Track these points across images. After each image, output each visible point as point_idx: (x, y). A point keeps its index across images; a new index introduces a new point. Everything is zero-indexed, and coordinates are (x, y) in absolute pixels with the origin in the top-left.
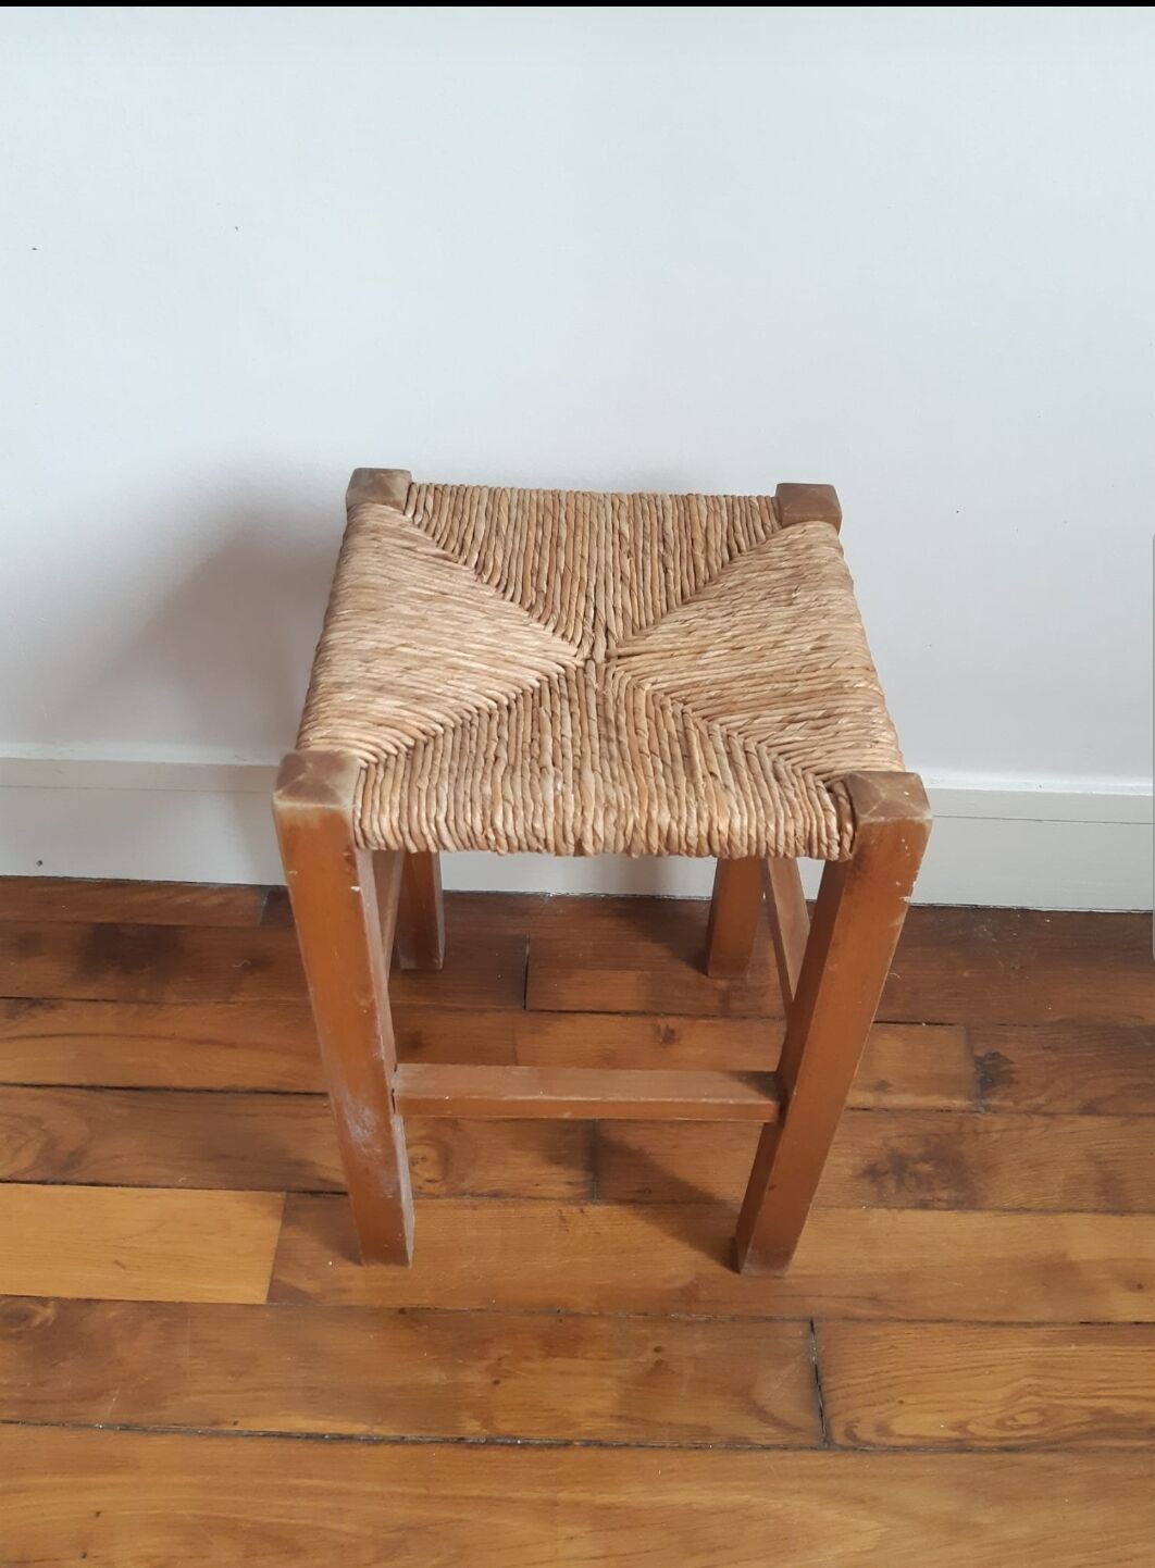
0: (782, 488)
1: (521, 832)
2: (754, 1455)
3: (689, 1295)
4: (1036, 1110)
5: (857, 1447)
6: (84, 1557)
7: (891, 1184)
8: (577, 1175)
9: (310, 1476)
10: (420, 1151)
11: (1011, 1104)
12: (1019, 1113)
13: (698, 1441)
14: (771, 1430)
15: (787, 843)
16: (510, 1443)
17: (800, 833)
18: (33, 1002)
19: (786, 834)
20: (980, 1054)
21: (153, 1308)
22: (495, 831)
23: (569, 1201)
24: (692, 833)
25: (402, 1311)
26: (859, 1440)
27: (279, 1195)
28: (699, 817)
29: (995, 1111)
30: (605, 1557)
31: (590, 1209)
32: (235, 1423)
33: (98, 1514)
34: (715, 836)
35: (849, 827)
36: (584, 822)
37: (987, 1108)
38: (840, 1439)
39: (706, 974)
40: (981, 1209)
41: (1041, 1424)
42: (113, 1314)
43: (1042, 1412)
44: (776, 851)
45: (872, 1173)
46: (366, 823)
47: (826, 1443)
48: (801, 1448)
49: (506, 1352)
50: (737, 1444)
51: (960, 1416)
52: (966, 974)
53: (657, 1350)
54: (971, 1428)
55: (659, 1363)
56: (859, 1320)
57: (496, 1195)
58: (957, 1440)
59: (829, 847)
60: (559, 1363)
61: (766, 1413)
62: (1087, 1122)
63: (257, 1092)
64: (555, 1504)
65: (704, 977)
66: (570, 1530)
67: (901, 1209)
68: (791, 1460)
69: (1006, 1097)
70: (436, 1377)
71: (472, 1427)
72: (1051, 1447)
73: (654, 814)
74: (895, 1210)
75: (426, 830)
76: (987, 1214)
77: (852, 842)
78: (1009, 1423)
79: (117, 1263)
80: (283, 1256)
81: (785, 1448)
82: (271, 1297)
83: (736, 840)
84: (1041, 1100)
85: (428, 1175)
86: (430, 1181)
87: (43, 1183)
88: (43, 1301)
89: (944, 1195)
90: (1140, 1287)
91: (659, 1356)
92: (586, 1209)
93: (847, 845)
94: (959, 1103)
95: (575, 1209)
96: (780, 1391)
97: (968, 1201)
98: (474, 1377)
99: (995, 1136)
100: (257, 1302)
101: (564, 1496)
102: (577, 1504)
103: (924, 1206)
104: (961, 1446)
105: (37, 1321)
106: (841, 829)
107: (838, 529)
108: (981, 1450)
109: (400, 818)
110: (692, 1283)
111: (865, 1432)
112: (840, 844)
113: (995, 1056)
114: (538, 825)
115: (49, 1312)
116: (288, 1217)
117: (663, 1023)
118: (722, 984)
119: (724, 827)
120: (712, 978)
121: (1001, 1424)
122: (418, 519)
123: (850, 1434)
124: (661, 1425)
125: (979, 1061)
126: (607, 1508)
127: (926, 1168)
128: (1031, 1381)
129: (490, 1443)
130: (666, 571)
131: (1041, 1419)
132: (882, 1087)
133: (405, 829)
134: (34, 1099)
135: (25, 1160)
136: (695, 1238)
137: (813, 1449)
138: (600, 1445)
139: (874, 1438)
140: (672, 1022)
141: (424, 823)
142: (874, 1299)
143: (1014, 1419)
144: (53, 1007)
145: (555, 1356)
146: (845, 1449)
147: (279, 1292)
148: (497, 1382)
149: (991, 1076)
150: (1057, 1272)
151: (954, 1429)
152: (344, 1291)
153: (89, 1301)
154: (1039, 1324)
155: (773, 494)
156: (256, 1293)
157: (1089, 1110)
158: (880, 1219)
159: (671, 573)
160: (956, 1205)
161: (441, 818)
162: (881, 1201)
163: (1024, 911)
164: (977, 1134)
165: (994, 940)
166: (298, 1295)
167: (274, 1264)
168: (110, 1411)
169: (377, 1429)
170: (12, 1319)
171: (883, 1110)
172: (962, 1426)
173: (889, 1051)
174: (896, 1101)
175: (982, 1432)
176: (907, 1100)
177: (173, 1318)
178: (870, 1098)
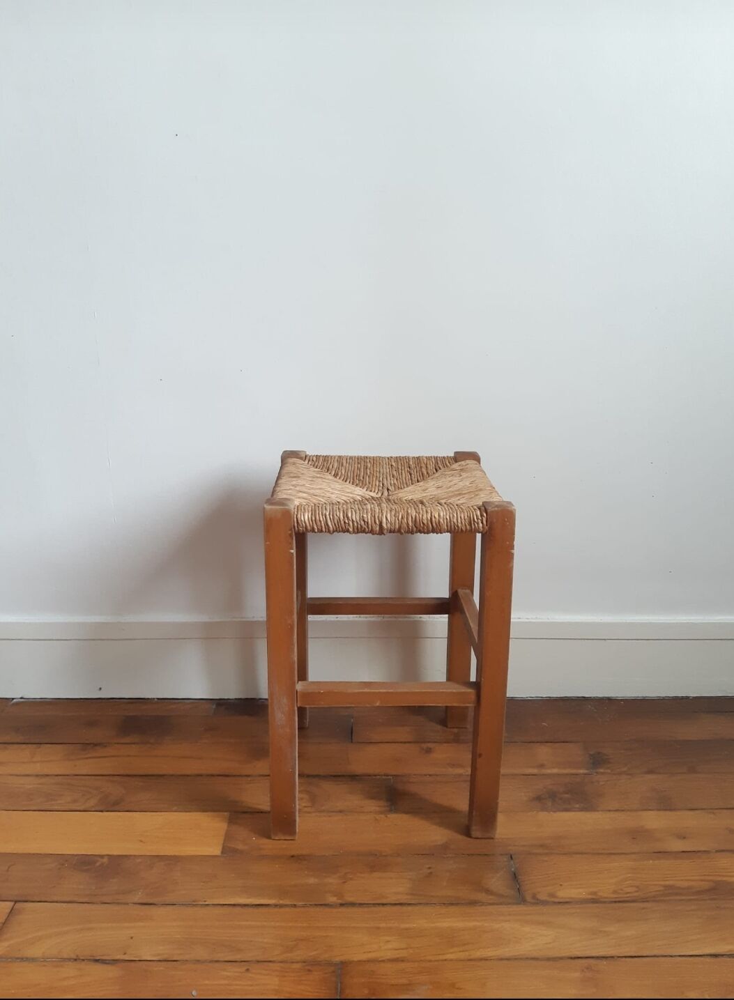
0: (456, 453)
1: (358, 519)
2: (483, 907)
3: (445, 847)
4: (624, 773)
5: (538, 902)
6: (125, 954)
7: (549, 804)
8: (382, 803)
9: (247, 921)
10: (302, 796)
11: (609, 771)
12: (614, 774)
13: (454, 903)
14: (492, 897)
15: (461, 522)
16: (352, 904)
17: (466, 517)
18: (94, 745)
19: (461, 517)
20: (591, 753)
21: (160, 858)
22: (348, 518)
23: (381, 813)
24: (425, 517)
25: (293, 856)
26: (538, 900)
27: (226, 813)
28: (427, 512)
29: (602, 773)
30: (407, 949)
31: (393, 816)
32: (205, 901)
33: (132, 938)
34: (433, 519)
35: (485, 515)
36: (382, 515)
37: (597, 773)
38: (529, 898)
39: (446, 726)
40: (598, 811)
41: (637, 892)
42: (139, 860)
43: (637, 887)
44: (458, 526)
45: (539, 799)
46: (299, 516)
47: (523, 901)
48: (509, 904)
49: (348, 871)
50: (473, 903)
51: (595, 890)
52: (582, 724)
53: (430, 868)
54: (600, 894)
55: (430, 873)
56: (535, 854)
57: (341, 811)
58: (593, 899)
59: (478, 524)
60: (376, 875)
61: (488, 891)
62: (648, 777)
63: (213, 775)
64: (378, 928)
65: (445, 728)
66: (388, 938)
67: (555, 812)
68: (504, 909)
69: (608, 768)
70: (312, 881)
71: (332, 899)
72: (645, 900)
73: (409, 511)
74: (552, 813)
75: (321, 519)
76: (600, 812)
77: (487, 522)
78: (620, 891)
79: (141, 841)
80: (228, 837)
81: (501, 904)
82: (222, 853)
83: (441, 520)
84: (625, 769)
85: (304, 805)
86: (305, 807)
87: (102, 811)
88: (102, 856)
89: (577, 806)
90: (684, 838)
91: (431, 870)
92: (388, 816)
93: (485, 522)
94: (581, 771)
95: (383, 816)
96: (497, 882)
97: (589, 807)
98: (332, 880)
99: (602, 783)
100: (218, 854)
101: (383, 925)
102: (390, 928)
103: (567, 810)
104: (594, 901)
105: (98, 864)
106: (482, 515)
107: (479, 462)
108: (605, 902)
109: (312, 514)
110: (446, 842)
111: (542, 897)
112: (482, 523)
113: (599, 753)
114: (365, 516)
115: (105, 860)
116: (231, 821)
117: (425, 746)
118: (456, 730)
119: (437, 516)
120: (450, 728)
121: (615, 892)
122: (310, 463)
123: (534, 897)
124: (432, 896)
125: (591, 755)
126: (407, 929)
127: (567, 796)
128: (630, 875)
129: (342, 905)
130: (411, 474)
131: (636, 890)
132: (542, 766)
133: (314, 519)
134: (97, 780)
135: (92, 802)
136: (448, 826)
137: (514, 904)
138: (401, 904)
139: (548, 899)
140: (430, 745)
141: (321, 516)
142: (543, 846)
143: (622, 890)
144: (106, 746)
145: (375, 871)
146: (532, 903)
147: (225, 850)
148: (345, 882)
149: (598, 761)
150: (637, 834)
151: (589, 894)
152: (260, 849)
153: (126, 856)
154: (631, 853)
155: (452, 455)
156: (216, 851)
157: (650, 772)
158: (543, 816)
159: (413, 475)
160: (581, 810)
161: (328, 514)
162: (544, 809)
163: (609, 699)
164: (592, 782)
165: (595, 710)
166: (235, 851)
167: (225, 840)
168: (138, 897)
169: (281, 902)
170: (85, 863)
171: (543, 775)
172: (595, 893)
173: (544, 752)
174: (549, 771)
175: (605, 895)
176: (555, 771)
177: (172, 861)
178: (535, 771)
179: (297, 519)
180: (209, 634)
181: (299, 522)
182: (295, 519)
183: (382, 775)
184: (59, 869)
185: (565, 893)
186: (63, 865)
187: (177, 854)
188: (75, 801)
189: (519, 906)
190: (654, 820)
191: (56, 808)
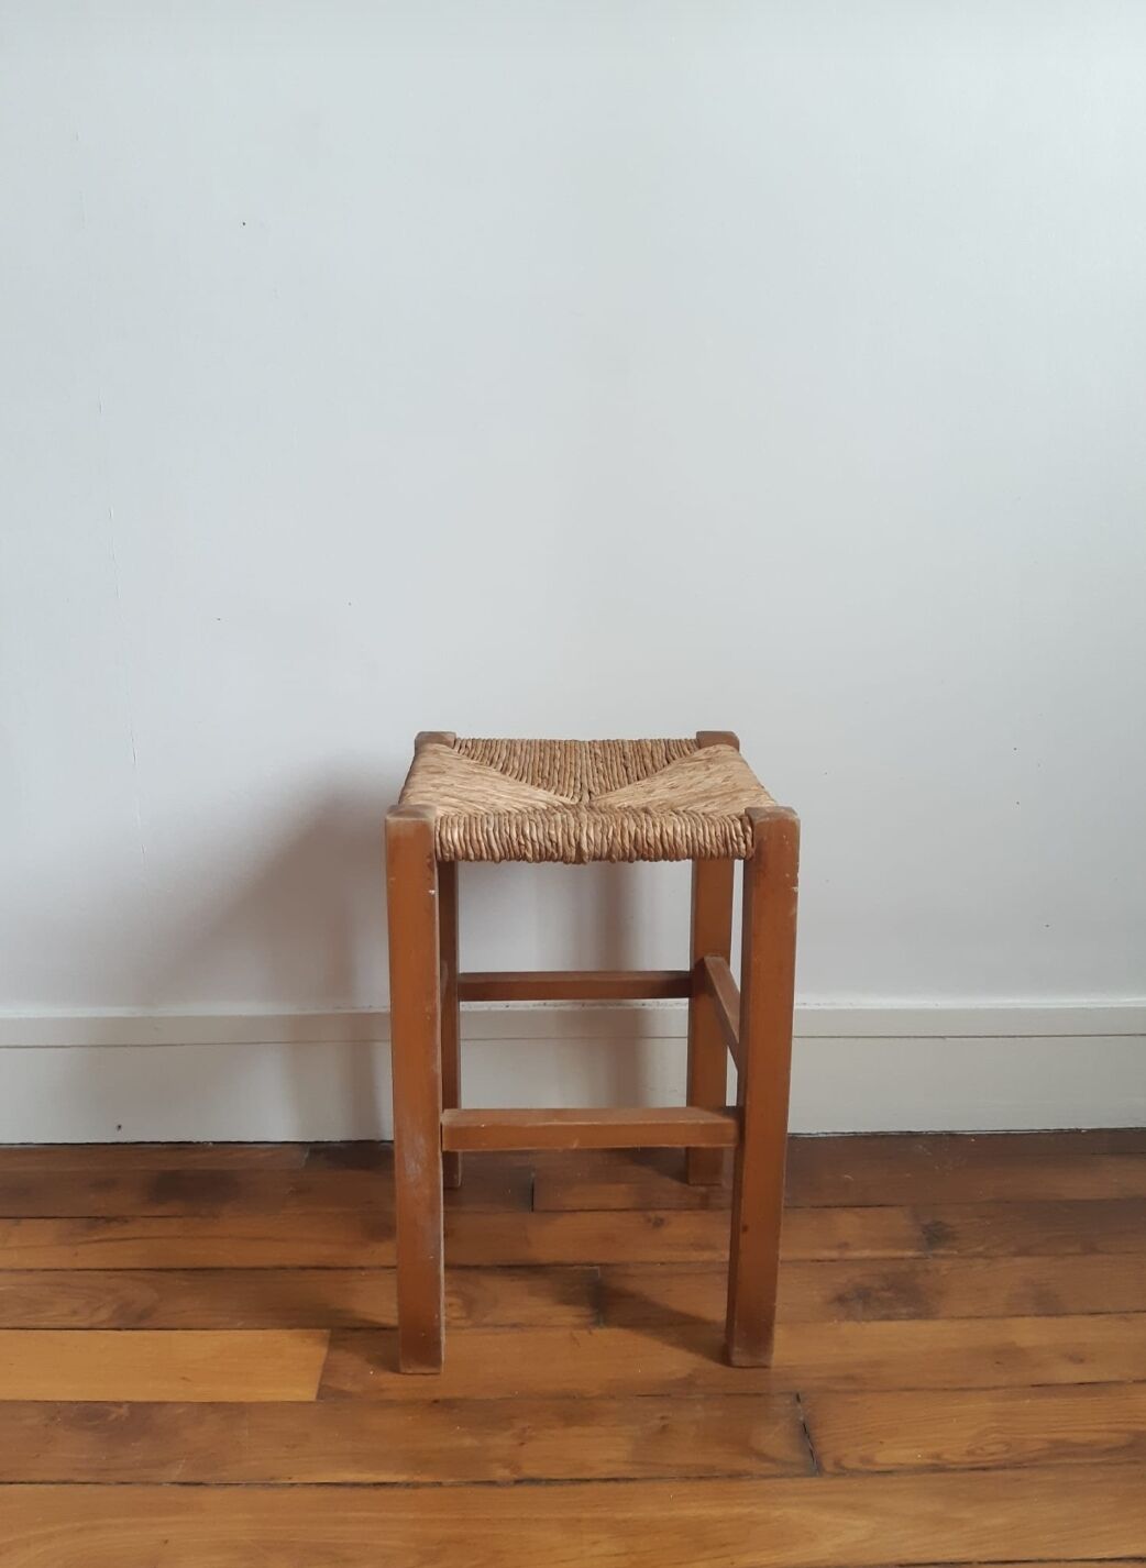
0: (698, 733)
1: (541, 837)
2: (754, 1482)
3: (688, 1383)
4: (979, 1255)
5: (842, 1471)
7: (858, 1306)
8: (585, 1311)
9: (360, 1510)
10: (453, 1300)
11: (956, 1252)
12: (963, 1257)
13: (704, 1475)
14: (766, 1465)
15: (711, 841)
16: (533, 1481)
17: (719, 833)
18: (108, 1220)
19: (710, 834)
20: (925, 1223)
21: (214, 1406)
22: (524, 836)
23: (576, 1327)
24: (651, 834)
25: (436, 1401)
26: (843, 1468)
27: (325, 1331)
28: (654, 825)
29: (943, 1257)
30: (626, 1554)
31: (597, 1331)
32: (290, 1478)
33: (166, 1542)
34: (665, 837)
35: (750, 829)
36: (581, 830)
37: (935, 1256)
38: (828, 1466)
39: (687, 1182)
40: (938, 1319)
41: (1007, 1452)
42: (180, 1411)
43: (1007, 1444)
44: (706, 848)
45: (841, 1299)
46: (444, 833)
47: (817, 1471)
48: (798, 1476)
49: (528, 1424)
50: (735, 1476)
51: (935, 1450)
52: (908, 1175)
53: (663, 1418)
54: (946, 1456)
55: (664, 1427)
56: (837, 1392)
57: (514, 1326)
58: (935, 1465)
59: (738, 844)
60: (576, 1430)
61: (761, 1455)
62: (1019, 1261)
63: (303, 1268)
64: (579, 1520)
65: (686, 1185)
66: (593, 1537)
67: (868, 1321)
68: (788, 1484)
69: (951, 1248)
70: (468, 1442)
71: (501, 1473)
72: (1017, 1465)
73: (626, 824)
74: (863, 1323)
75: (481, 838)
76: (943, 1321)
77: (752, 840)
78: (979, 1451)
79: (184, 1378)
80: (328, 1370)
81: (782, 1476)
82: (320, 1396)
83: (678, 839)
84: (981, 1249)
85: (455, 1315)
86: (457, 1318)
87: (119, 1329)
88: (118, 1404)
89: (904, 1311)
90: (1082, 1361)
91: (666, 1422)
92: (594, 1331)
93: (749, 841)
94: (910, 1253)
95: (585, 1332)
96: (775, 1439)
97: (924, 1312)
98: (502, 1442)
99: (944, 1273)
100: (311, 1400)
101: (586, 1515)
102: (599, 1520)
103: (888, 1318)
105: (113, 1416)
106: (744, 830)
107: (738, 749)
108: (954, 1470)
109: (465, 831)
110: (691, 1375)
111: (851, 1463)
112: (745, 842)
113: (938, 1223)
114: (553, 832)
115: (124, 1411)
116: (333, 1344)
117: (652, 1215)
118: (703, 1189)
119: (671, 832)
120: (694, 1185)
121: (970, 1453)
122: (462, 751)
123: (837, 1463)
124: (669, 1465)
125: (925, 1227)
126: (625, 1521)
127: (888, 1294)
128: (994, 1424)
129: (518, 1482)
130: (626, 769)
131: (1004, 1449)
132: (844, 1246)
133: (468, 838)
134: (110, 1278)
135: (103, 1315)
136: (690, 1344)
137: (806, 1475)
138: (616, 1480)
139: (859, 1466)
140: (662, 1214)
141: (480, 832)
142: (850, 1378)
143: (982, 1449)
144: (126, 1222)
145: (572, 1425)
146: (835, 1475)
147: (323, 1392)
148: (522, 1444)
149: (935, 1236)
150: (1007, 1355)
151: (928, 1458)
152: (382, 1390)
153: (158, 1403)
154: (995, 1388)
155: (694, 737)
156: (308, 1393)
157: (1024, 1252)
158: (848, 1327)
159: (630, 769)
160: (912, 1317)
161: (491, 829)
162: (850, 1317)
163: (952, 1135)
164: (927, 1271)
165: (929, 1154)
166: (343, 1394)
167: (322, 1377)
168: (177, 1473)
169: (417, 1478)
170: (90, 1416)
171: (846, 1260)
172: (938, 1456)
173: (847, 1224)
174: (856, 1254)
175: (956, 1459)
176: (867, 1253)
177: (233, 1411)
178: (834, 1254)
179: (440, 839)
180: (299, 1036)
181: (444, 842)
182: (438, 839)
183: (583, 1265)
184: (46, 1426)
185: (888, 1456)
186: (53, 1419)
187: (242, 1400)
188: (75, 1313)
189: (814, 1479)
190: (1028, 1332)
191: (45, 1324)
